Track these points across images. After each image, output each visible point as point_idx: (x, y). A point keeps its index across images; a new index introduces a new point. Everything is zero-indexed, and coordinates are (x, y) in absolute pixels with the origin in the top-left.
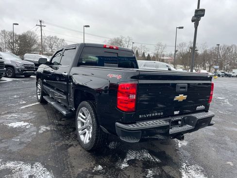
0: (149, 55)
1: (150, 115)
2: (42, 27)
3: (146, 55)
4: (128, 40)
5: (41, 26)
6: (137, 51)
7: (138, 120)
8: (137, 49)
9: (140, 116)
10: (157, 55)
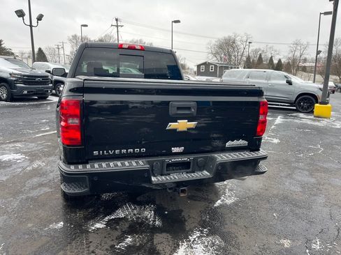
0: (280, 61)
1: (117, 152)
2: (119, 28)
3: (275, 62)
4: (245, 39)
5: (117, 26)
6: (260, 55)
7: (92, 160)
8: (260, 52)
9: (96, 153)
10: (294, 60)
